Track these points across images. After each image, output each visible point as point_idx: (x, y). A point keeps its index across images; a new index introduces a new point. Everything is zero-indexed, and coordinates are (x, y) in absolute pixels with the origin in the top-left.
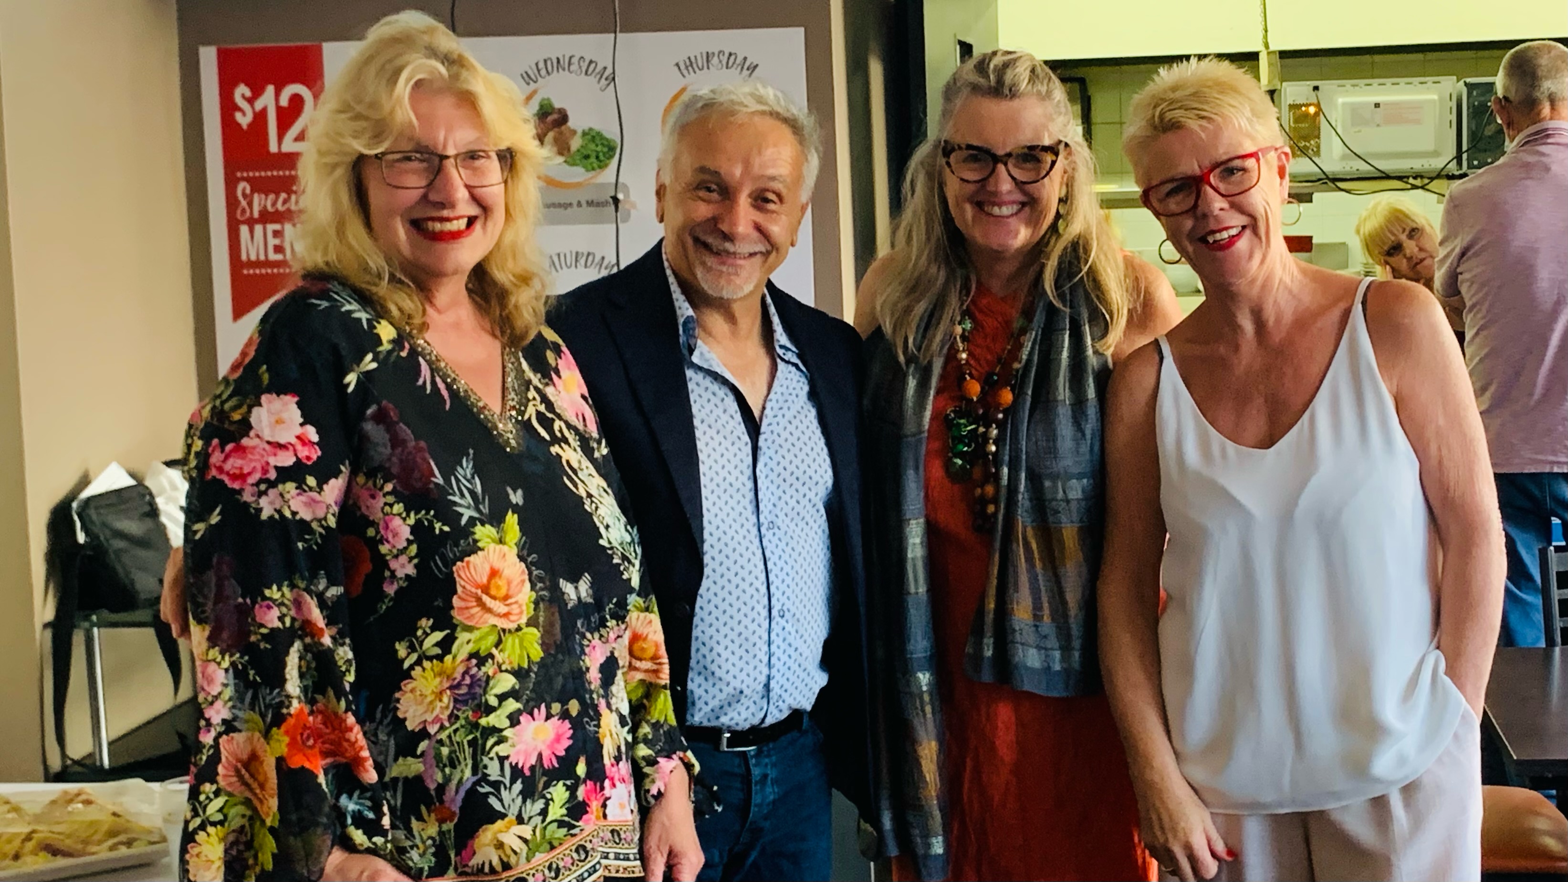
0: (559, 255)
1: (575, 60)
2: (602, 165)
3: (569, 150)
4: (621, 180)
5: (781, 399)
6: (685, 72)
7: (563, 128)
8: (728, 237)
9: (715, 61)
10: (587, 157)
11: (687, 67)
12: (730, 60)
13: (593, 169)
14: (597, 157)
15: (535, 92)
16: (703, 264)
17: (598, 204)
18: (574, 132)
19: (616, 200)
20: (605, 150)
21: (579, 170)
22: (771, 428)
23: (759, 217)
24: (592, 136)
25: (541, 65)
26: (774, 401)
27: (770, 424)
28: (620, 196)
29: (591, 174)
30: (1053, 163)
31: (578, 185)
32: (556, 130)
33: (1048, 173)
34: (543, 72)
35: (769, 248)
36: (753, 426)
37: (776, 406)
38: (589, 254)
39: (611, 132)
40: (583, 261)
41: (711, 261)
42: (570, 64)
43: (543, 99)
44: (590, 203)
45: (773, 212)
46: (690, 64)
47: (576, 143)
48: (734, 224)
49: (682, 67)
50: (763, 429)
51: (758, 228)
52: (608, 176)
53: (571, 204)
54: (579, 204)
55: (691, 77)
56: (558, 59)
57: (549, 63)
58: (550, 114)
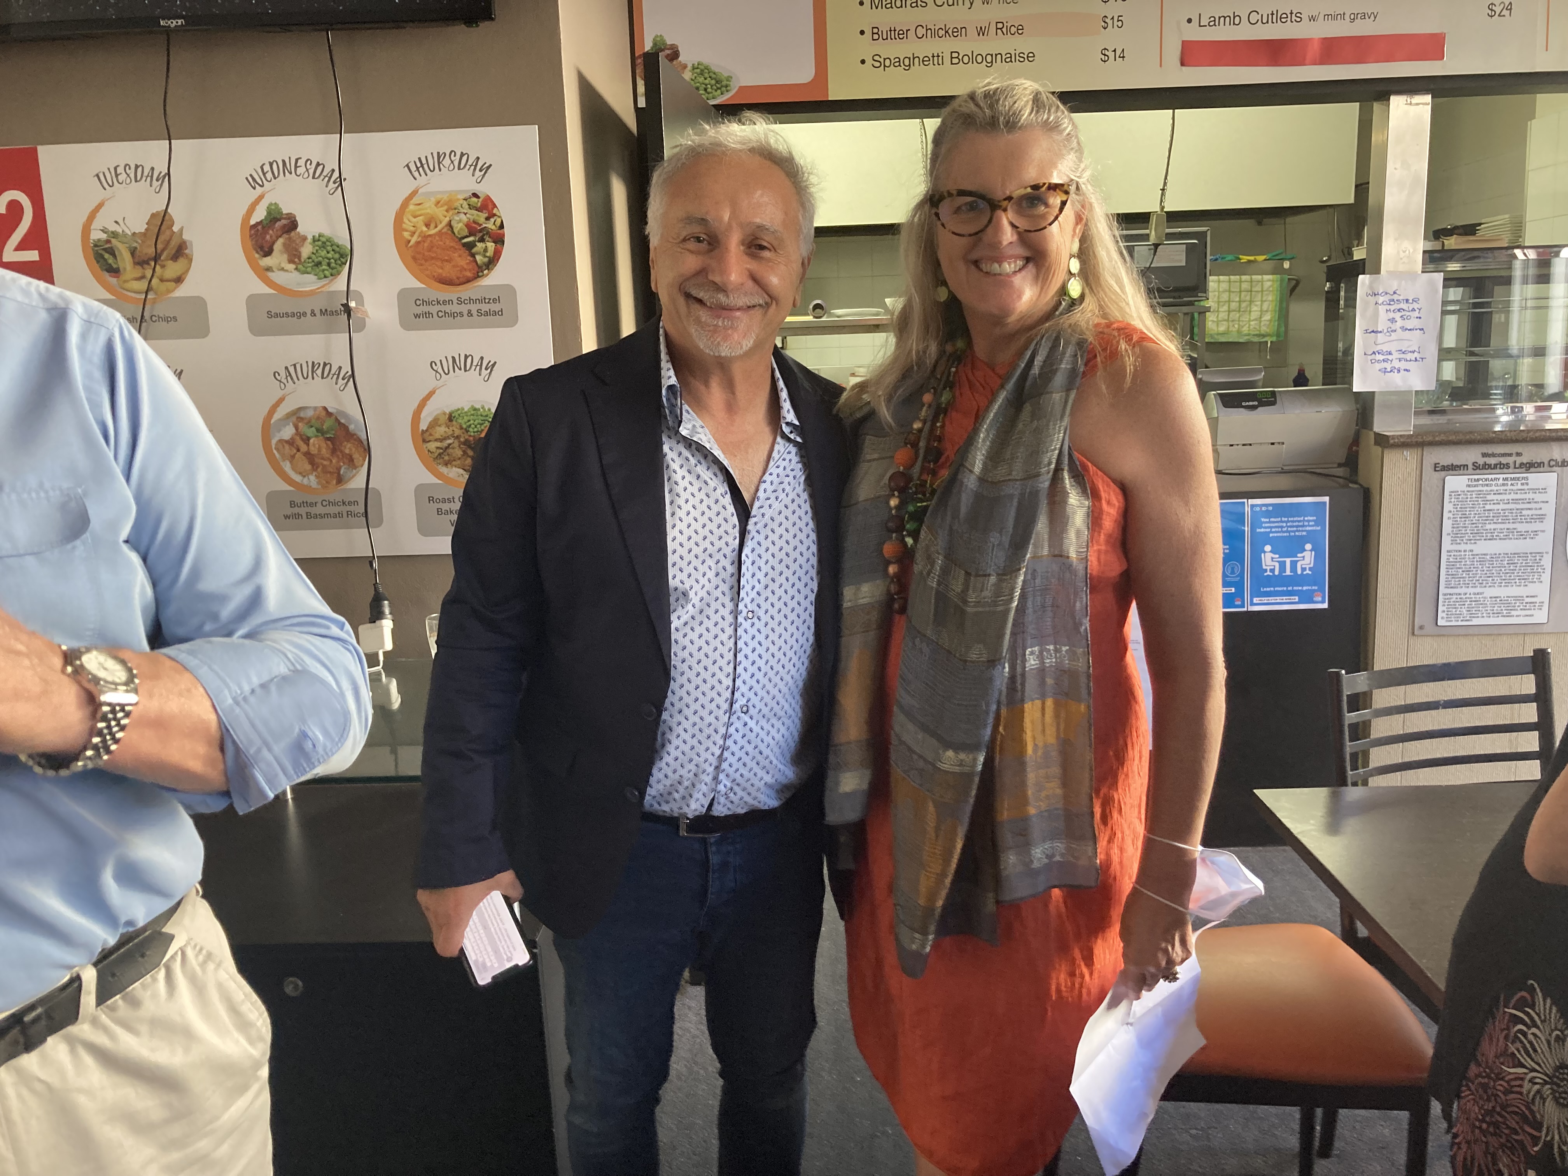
0: (295, 365)
1: (301, 163)
2: (335, 275)
3: (299, 257)
4: (352, 288)
5: (776, 481)
6: (416, 174)
7: (293, 234)
8: (720, 288)
9: (446, 161)
10: (319, 264)
11: (418, 168)
12: (462, 160)
13: (325, 277)
14: (329, 264)
15: (261, 197)
16: (698, 321)
17: (332, 313)
18: (305, 239)
19: (347, 310)
20: (337, 256)
21: (311, 277)
22: (762, 511)
23: (753, 265)
24: (321, 242)
25: (267, 168)
26: (768, 482)
27: (761, 507)
28: (352, 304)
29: (325, 281)
30: (1064, 203)
31: (312, 293)
32: (285, 236)
33: (1056, 218)
34: (269, 176)
35: (770, 301)
36: (744, 511)
37: (770, 488)
38: (325, 364)
39: (342, 238)
40: (319, 372)
41: (704, 315)
42: (296, 167)
43: (271, 204)
44: (324, 312)
45: (769, 260)
46: (421, 165)
47: (306, 250)
48: (724, 272)
49: (413, 168)
50: (753, 513)
51: (755, 279)
52: (340, 284)
53: (304, 314)
54: (313, 314)
55: (422, 180)
56: (284, 161)
57: (275, 166)
58: (279, 220)
